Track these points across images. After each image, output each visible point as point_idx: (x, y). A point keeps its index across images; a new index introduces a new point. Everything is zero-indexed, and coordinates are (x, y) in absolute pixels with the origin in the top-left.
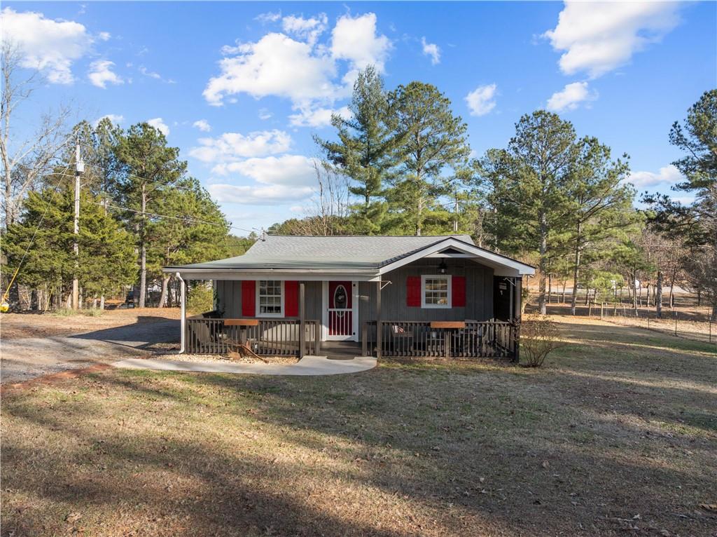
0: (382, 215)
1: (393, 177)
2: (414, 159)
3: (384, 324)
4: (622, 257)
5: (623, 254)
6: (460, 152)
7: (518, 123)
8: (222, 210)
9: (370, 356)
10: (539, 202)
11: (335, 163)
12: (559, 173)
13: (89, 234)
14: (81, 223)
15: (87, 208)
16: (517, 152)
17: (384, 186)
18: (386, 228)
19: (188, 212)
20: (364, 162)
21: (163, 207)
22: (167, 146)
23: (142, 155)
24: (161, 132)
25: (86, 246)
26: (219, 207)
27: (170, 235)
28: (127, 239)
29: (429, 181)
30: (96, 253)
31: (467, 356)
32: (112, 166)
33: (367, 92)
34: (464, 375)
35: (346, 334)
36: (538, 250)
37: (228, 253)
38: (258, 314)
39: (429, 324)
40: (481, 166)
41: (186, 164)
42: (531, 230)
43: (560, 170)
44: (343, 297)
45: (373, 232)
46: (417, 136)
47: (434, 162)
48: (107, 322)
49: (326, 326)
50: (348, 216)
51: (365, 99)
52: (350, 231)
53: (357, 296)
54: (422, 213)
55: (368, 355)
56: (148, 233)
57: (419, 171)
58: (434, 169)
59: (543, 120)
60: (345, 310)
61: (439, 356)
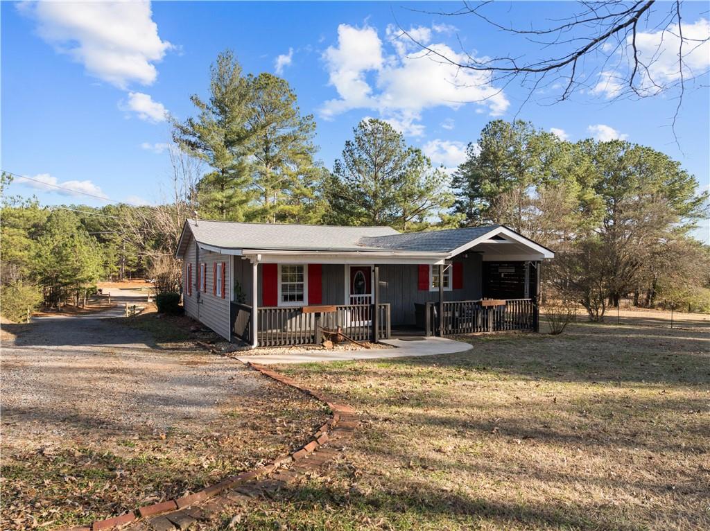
9: (433, 335)
31: (504, 330)
38: (280, 304)
39: (479, 303)
60: (365, 295)
61: (484, 331)
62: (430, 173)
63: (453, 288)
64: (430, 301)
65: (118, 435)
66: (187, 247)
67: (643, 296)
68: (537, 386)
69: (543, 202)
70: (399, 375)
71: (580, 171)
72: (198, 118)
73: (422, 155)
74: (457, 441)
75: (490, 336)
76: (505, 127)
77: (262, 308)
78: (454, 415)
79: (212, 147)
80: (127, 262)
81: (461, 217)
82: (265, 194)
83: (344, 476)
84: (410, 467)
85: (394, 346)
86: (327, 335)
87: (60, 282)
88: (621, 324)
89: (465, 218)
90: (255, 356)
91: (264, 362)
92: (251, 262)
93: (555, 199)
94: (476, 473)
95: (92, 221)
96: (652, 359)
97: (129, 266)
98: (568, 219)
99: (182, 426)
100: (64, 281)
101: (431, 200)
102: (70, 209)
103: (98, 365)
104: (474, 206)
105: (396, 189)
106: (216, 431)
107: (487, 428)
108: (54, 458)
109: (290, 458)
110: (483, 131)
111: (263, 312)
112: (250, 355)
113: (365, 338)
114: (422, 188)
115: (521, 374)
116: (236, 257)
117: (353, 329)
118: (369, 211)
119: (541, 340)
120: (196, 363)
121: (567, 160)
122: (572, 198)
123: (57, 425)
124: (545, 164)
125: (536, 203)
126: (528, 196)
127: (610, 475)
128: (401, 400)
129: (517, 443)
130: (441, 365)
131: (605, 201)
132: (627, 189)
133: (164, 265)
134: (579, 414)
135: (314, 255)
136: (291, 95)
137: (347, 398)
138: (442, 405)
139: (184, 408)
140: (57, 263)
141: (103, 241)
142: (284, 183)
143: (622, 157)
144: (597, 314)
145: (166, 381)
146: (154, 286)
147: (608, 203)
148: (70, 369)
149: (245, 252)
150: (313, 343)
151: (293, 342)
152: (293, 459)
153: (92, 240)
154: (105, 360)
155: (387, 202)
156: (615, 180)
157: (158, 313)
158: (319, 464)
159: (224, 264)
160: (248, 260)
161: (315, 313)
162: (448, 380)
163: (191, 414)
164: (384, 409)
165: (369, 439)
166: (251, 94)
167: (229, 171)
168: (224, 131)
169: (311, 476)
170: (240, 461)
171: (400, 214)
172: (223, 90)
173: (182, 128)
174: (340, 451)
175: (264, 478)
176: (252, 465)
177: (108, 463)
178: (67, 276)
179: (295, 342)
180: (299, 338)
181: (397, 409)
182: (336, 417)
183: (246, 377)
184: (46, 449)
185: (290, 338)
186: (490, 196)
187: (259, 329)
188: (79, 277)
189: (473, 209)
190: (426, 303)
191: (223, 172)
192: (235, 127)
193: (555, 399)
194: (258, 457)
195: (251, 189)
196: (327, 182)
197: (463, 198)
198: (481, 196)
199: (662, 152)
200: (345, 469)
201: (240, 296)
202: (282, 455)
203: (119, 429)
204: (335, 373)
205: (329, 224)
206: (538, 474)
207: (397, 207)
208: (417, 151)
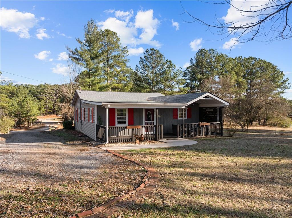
9: (180, 138)
31: (209, 135)
38: (116, 125)
39: (199, 124)
44: (150, 116)
53: (156, 116)
60: (151, 121)
61: (201, 136)
62: (175, 70)
63: (188, 118)
64: (178, 123)
65: (59, 181)
66: (76, 101)
67: (262, 121)
68: (228, 159)
69: (221, 82)
70: (170, 155)
71: (236, 70)
72: (79, 48)
73: (172, 63)
74: (202, 182)
75: (204, 138)
76: (206, 52)
77: (110, 127)
78: (197, 171)
79: (85, 60)
80: (49, 108)
81: (188, 89)
82: (107, 80)
83: (159, 198)
84: (185, 194)
85: (165, 142)
86: (137, 138)
87: (21, 116)
88: (255, 132)
89: (190, 89)
90: (108, 147)
91: (112, 150)
92: (105, 108)
93: (227, 81)
94: (213, 196)
95: (34, 91)
96: (272, 147)
97: (49, 109)
98: (232, 90)
99: (85, 177)
100: (23, 116)
101: (176, 82)
102: (25, 86)
103: (43, 152)
104: (193, 84)
105: (161, 77)
106: (100, 179)
107: (212, 177)
108: (34, 192)
109: (135, 191)
110: (197, 53)
111: (110, 128)
112: (106, 146)
113: (152, 139)
114: (172, 77)
115: (220, 153)
116: (98, 106)
117: (148, 135)
118: (150, 86)
119: (225, 139)
120: (84, 150)
121: (231, 65)
122: (233, 80)
123: (32, 178)
124: (222, 67)
125: (219, 83)
126: (215, 80)
127: (268, 196)
128: (173, 165)
129: (226, 183)
130: (186, 150)
131: (247, 82)
132: (256, 77)
133: (66, 109)
134: (248, 170)
135: (132, 105)
136: (118, 38)
137: (151, 164)
138: (191, 167)
139: (84, 170)
140: (20, 108)
141: (38, 99)
142: (115, 75)
143: (253, 64)
144: (245, 128)
145: (74, 158)
146: (61, 118)
147: (248, 83)
148: (32, 153)
149: (103, 103)
150: (131, 141)
151: (123, 141)
152: (136, 191)
153: (34, 99)
154: (46, 149)
155: (157, 83)
156: (251, 73)
157: (64, 129)
158: (148, 193)
159: (93, 109)
160: (104, 107)
161: (132, 129)
162: (190, 156)
163: (88, 172)
164: (168, 169)
165: (165, 182)
166: (101, 38)
167: (93, 70)
168: (90, 53)
169: (146, 199)
170: (114, 192)
171: (163, 87)
172: (90, 36)
173: (73, 52)
174: (155, 187)
175: (126, 200)
176: (119, 194)
177: (58, 194)
178: (24, 114)
179: (124, 141)
180: (125, 139)
181: (173, 169)
182: (149, 173)
183: (107, 156)
184: (30, 188)
185: (121, 139)
186: (200, 80)
187: (109, 136)
188: (29, 114)
189: (193, 85)
190: (177, 124)
191: (90, 70)
192: (95, 52)
193: (237, 164)
194: (121, 190)
195: (101, 77)
196: (132, 74)
197: (188, 81)
198: (196, 80)
199: (270, 62)
200: (159, 195)
201: (100, 122)
202: (131, 189)
203: (59, 179)
204: (143, 154)
205: (133, 92)
206: (239, 196)
207: (162, 85)
208: (170, 61)
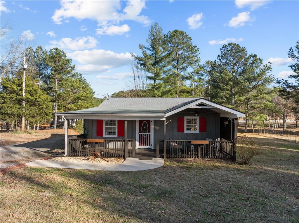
0: (162, 89)
1: (167, 72)
2: (175, 64)
3: (167, 141)
4: (268, 107)
5: (269, 106)
6: (196, 61)
7: (221, 48)
8: (91, 87)
9: (160, 157)
10: (231, 83)
11: (141, 66)
12: (239, 70)
13: (30, 97)
14: (26, 92)
15: (29, 85)
16: (221, 61)
17: (163, 76)
18: (163, 94)
19: (76, 87)
20: (154, 65)
21: (65, 85)
22: (66, 58)
23: (55, 62)
24: (64, 52)
25: (28, 102)
26: (90, 85)
27: (68, 97)
28: (47, 99)
29: (182, 73)
30: (33, 105)
31: (209, 158)
32: (43, 67)
33: (155, 34)
34: (211, 170)
35: (148, 145)
36: (230, 104)
37: (94, 105)
38: (104, 136)
39: (190, 142)
40: (203, 68)
41: (75, 66)
42: (227, 95)
43: (240, 69)
44: (146, 127)
45: (158, 96)
46: (177, 54)
47: (184, 65)
48: (36, 137)
49: (138, 141)
50: (146, 89)
51: (154, 37)
52: (148, 95)
53: (153, 127)
54: (179, 88)
55: (159, 157)
56: (58, 96)
57: (178, 69)
58: (184, 69)
59: (232, 47)
60: (147, 133)
61: (195, 158)
62: (262, 67)
63: (200, 131)
208: (255, 56)
